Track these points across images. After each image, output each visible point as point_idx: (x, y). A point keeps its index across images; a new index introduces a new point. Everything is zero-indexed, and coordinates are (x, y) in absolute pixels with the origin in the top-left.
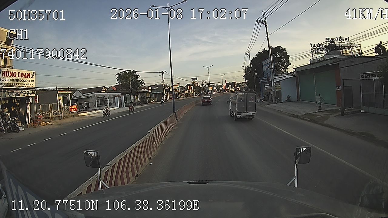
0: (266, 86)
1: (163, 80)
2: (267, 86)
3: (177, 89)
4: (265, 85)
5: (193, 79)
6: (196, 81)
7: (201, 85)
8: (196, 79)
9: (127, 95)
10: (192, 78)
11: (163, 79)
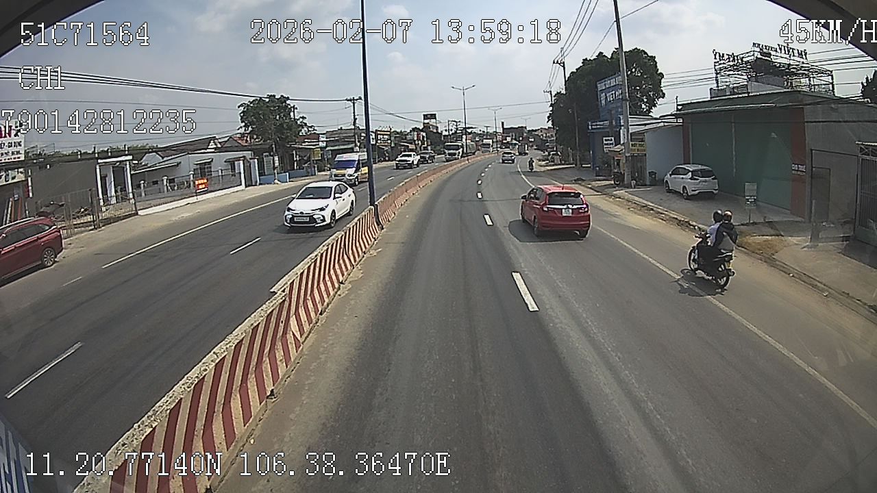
0: (606, 140)
1: (355, 119)
2: (608, 140)
3: (388, 140)
4: (604, 138)
5: (426, 117)
6: (434, 120)
7: (446, 130)
8: (433, 116)
9: (265, 156)
10: (424, 115)
11: (354, 116)
